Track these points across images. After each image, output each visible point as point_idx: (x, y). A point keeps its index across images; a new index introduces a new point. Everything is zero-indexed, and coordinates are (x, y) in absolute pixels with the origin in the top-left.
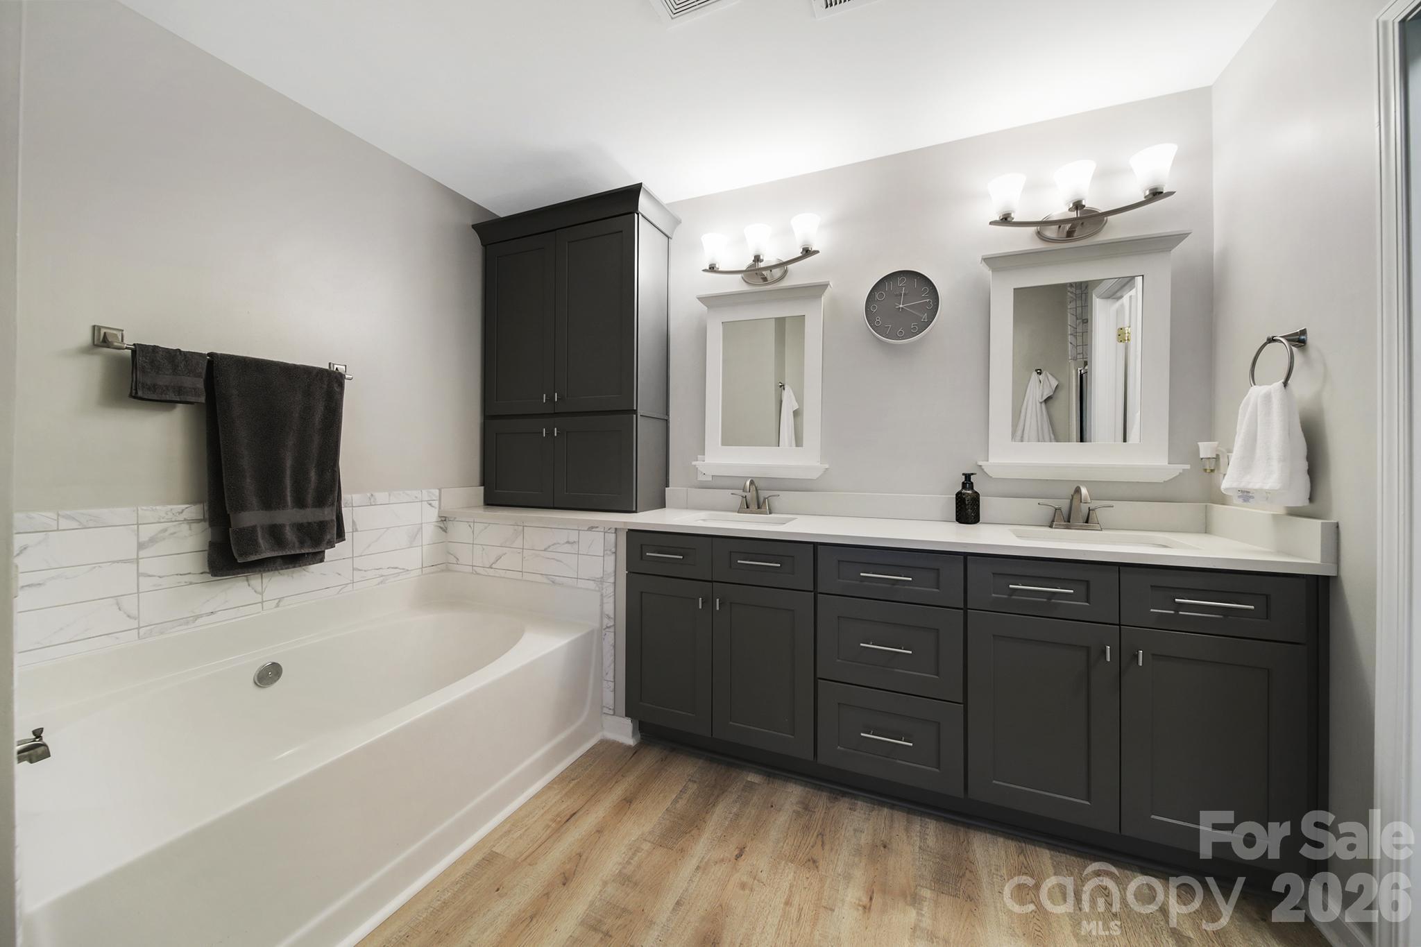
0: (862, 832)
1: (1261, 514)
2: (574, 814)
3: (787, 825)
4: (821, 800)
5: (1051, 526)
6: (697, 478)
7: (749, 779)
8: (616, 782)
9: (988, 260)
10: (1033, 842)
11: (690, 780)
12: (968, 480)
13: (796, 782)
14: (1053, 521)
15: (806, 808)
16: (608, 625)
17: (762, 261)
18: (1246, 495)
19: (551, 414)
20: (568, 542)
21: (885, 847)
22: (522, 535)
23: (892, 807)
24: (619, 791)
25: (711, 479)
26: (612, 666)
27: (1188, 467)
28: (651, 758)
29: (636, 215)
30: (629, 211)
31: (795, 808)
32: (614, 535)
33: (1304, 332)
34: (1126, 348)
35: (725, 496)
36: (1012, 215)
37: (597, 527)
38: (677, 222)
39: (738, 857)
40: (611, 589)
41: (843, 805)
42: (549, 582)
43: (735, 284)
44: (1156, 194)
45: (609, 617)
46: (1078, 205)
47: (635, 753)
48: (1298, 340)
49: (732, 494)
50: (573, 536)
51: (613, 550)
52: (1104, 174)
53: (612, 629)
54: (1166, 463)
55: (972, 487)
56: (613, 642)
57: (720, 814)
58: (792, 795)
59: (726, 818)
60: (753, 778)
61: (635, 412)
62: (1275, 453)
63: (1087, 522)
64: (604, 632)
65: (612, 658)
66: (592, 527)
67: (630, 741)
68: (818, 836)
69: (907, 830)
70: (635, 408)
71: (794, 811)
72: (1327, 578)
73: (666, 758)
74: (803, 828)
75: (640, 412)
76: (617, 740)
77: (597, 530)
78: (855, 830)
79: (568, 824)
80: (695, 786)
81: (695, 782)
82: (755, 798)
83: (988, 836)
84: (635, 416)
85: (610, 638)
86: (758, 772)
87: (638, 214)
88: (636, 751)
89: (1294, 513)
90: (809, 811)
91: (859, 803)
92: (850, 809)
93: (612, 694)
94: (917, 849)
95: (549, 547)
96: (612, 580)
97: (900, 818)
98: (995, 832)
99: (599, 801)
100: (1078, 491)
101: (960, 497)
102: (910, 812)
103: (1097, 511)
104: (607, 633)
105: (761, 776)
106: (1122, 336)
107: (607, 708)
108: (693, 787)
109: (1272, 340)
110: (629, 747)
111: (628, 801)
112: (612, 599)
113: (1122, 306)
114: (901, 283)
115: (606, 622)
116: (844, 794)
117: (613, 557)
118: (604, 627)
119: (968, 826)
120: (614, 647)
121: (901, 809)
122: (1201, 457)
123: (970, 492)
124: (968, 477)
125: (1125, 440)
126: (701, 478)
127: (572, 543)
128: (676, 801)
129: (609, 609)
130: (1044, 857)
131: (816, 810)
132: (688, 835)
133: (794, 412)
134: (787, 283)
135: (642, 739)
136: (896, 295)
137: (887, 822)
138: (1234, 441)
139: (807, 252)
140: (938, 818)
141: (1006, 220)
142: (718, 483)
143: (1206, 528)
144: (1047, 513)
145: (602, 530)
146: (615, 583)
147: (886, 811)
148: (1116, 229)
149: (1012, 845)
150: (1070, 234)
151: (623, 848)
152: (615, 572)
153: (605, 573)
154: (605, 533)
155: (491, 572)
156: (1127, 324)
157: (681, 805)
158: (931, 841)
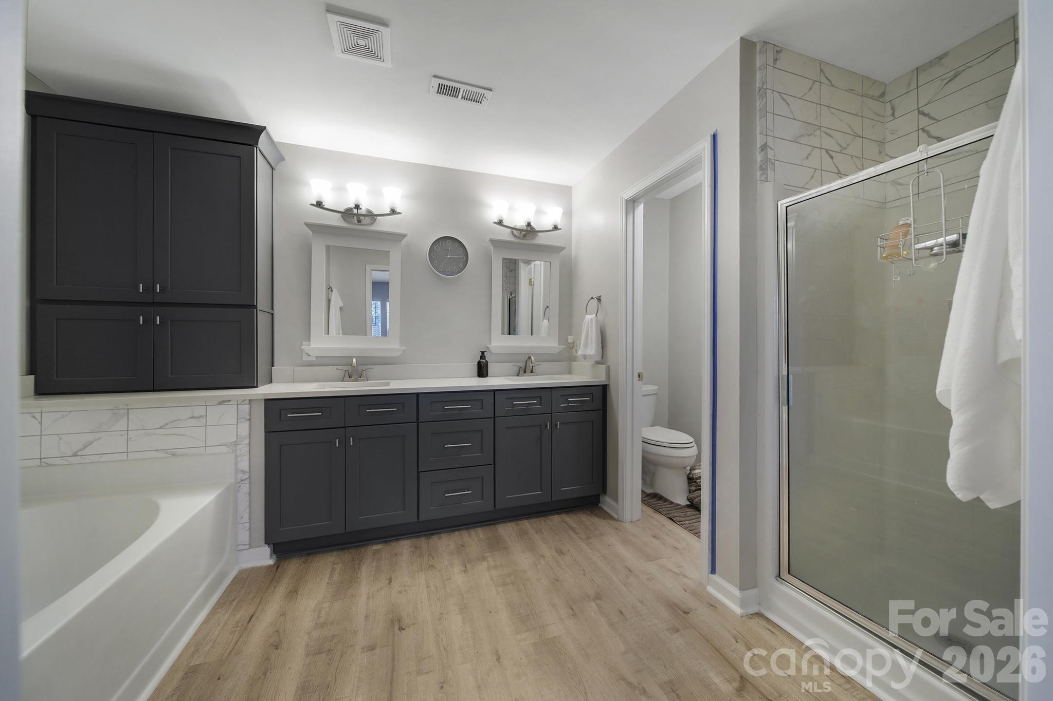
0: (449, 545)
1: (588, 364)
2: (252, 616)
3: (410, 559)
4: (423, 542)
5: (518, 376)
6: (302, 359)
7: (374, 549)
8: (275, 587)
9: (492, 241)
10: (520, 519)
11: (333, 564)
12: (483, 355)
13: (403, 539)
14: (519, 373)
15: (416, 548)
16: (243, 479)
17: (361, 209)
18: (585, 357)
19: (151, 303)
20: (193, 417)
21: (463, 546)
22: (126, 418)
23: (459, 530)
24: (281, 591)
25: (315, 359)
26: (248, 510)
27: (565, 346)
28: (293, 566)
29: (255, 148)
30: (250, 143)
31: (410, 550)
32: (248, 406)
33: (600, 296)
34: (533, 288)
35: (331, 370)
36: (504, 221)
37: (229, 401)
38: (282, 159)
39: (389, 584)
40: (247, 449)
41: (434, 540)
42: (170, 456)
43: (336, 220)
44: (556, 228)
45: (243, 472)
46: (529, 224)
47: (277, 568)
48: (599, 299)
49: (337, 369)
50: (200, 411)
51: (248, 417)
52: (538, 212)
53: (247, 481)
54: (557, 345)
55: (485, 359)
56: (249, 490)
57: (365, 572)
58: (404, 546)
59: (371, 571)
60: (375, 547)
61: (256, 307)
62: (594, 341)
63: (532, 372)
64: (238, 485)
65: (248, 503)
66: (223, 402)
67: (271, 562)
68: (428, 556)
69: (469, 536)
70: (255, 304)
71: (410, 552)
72: (606, 385)
73: (307, 560)
74: (419, 556)
75: (259, 307)
76: (255, 566)
77: (229, 403)
78: (446, 546)
79: (251, 623)
80: (340, 565)
81: (338, 563)
82: (383, 555)
83: (503, 524)
84: (255, 310)
85: (245, 487)
86: (379, 543)
87: (257, 148)
88: (277, 566)
89: (597, 363)
90: (418, 548)
91: (442, 535)
92: (439, 539)
93: (248, 532)
94: (477, 541)
95: (167, 424)
96: (247, 441)
97: (464, 533)
98: (505, 522)
99: (268, 601)
100: (530, 358)
101: (479, 363)
102: (467, 529)
103: (536, 367)
104: (242, 485)
105: (381, 545)
106: (531, 283)
107: (242, 545)
108: (339, 567)
109: (592, 298)
110: (270, 567)
111: (293, 592)
112: (247, 458)
113: (531, 268)
114: (449, 243)
115: (240, 476)
116: (433, 534)
117: (247, 424)
118: (239, 480)
119: (494, 524)
120: (250, 494)
121: (463, 529)
122: (569, 342)
123: (484, 361)
124: (483, 353)
125: (532, 335)
126: (305, 358)
127: (198, 417)
128: (331, 577)
129: (244, 465)
130: (526, 524)
131: (422, 546)
132: (351, 588)
133: (340, 308)
134: (374, 228)
135: (277, 558)
136: (446, 250)
137: (460, 537)
138: (581, 336)
139: (393, 212)
140: (481, 526)
141: (500, 223)
142: (322, 361)
143: (570, 372)
144: (516, 369)
145: (236, 403)
146: (249, 443)
147: (457, 533)
148: (541, 239)
149: (513, 524)
150: (524, 236)
151: (309, 613)
152: (250, 434)
153: (238, 437)
154: (238, 405)
155: (73, 460)
156: (533, 278)
157: (336, 577)
158: (481, 536)
